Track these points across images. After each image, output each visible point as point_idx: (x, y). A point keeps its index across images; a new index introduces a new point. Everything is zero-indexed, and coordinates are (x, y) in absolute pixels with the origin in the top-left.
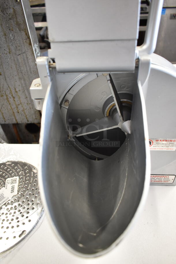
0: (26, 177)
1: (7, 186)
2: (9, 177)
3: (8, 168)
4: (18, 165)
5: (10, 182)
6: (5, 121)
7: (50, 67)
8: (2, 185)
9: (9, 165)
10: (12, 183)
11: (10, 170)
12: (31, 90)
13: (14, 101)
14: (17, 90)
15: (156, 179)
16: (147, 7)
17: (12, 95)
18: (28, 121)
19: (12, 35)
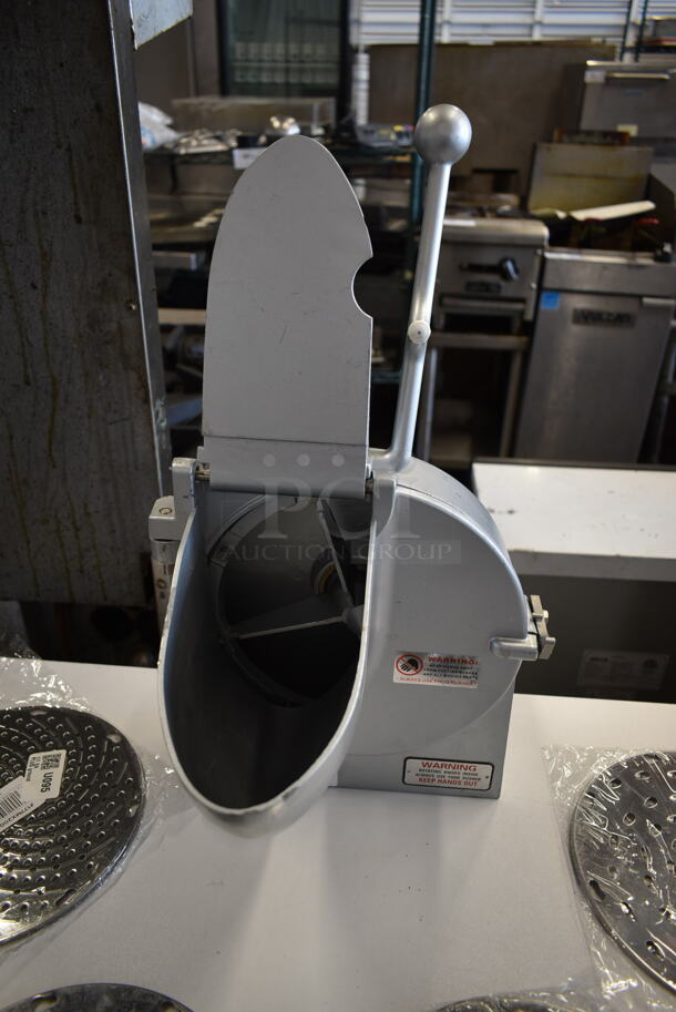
0: (87, 753)
1: (29, 775)
2: (37, 751)
3: (36, 726)
4: (67, 720)
5: (41, 762)
6: (38, 595)
7: (196, 479)
8: (15, 772)
9: (38, 717)
10: (46, 765)
11: (43, 732)
12: (152, 520)
13: (77, 537)
14: (91, 509)
15: (443, 774)
16: (503, 283)
17: (74, 523)
18: (106, 599)
19: (104, 378)
